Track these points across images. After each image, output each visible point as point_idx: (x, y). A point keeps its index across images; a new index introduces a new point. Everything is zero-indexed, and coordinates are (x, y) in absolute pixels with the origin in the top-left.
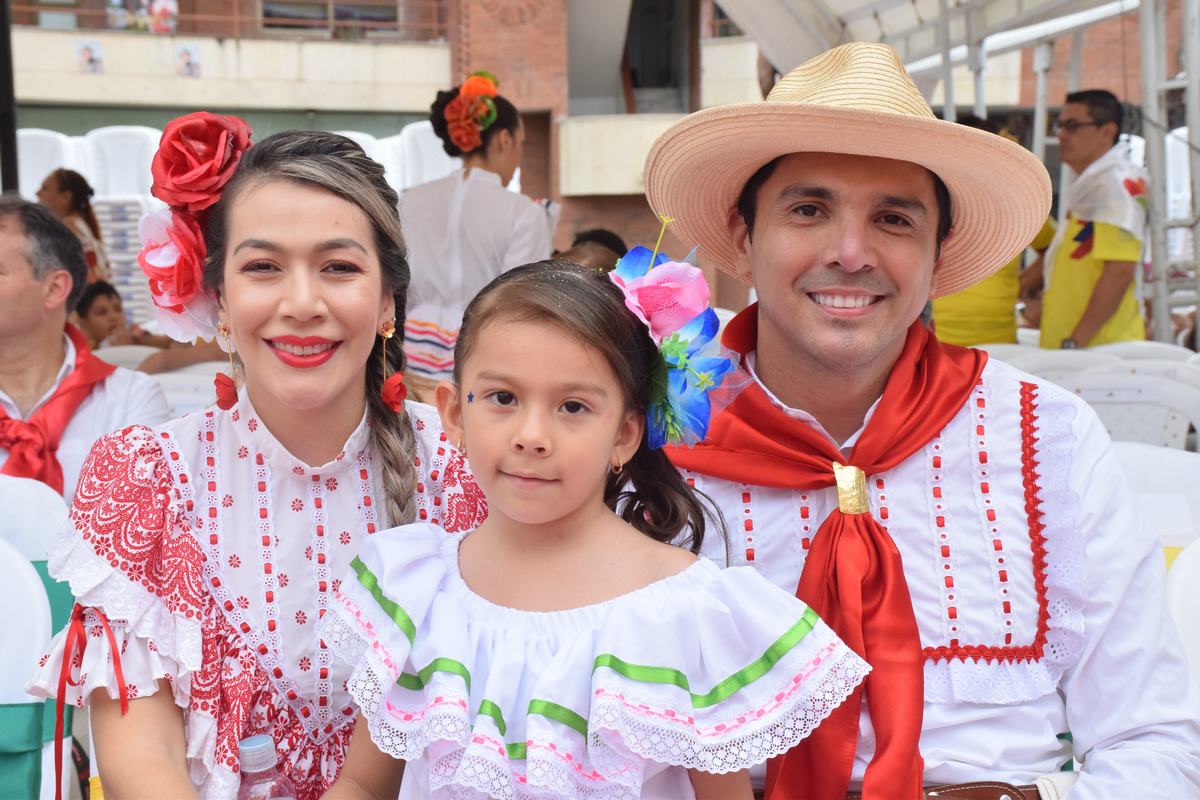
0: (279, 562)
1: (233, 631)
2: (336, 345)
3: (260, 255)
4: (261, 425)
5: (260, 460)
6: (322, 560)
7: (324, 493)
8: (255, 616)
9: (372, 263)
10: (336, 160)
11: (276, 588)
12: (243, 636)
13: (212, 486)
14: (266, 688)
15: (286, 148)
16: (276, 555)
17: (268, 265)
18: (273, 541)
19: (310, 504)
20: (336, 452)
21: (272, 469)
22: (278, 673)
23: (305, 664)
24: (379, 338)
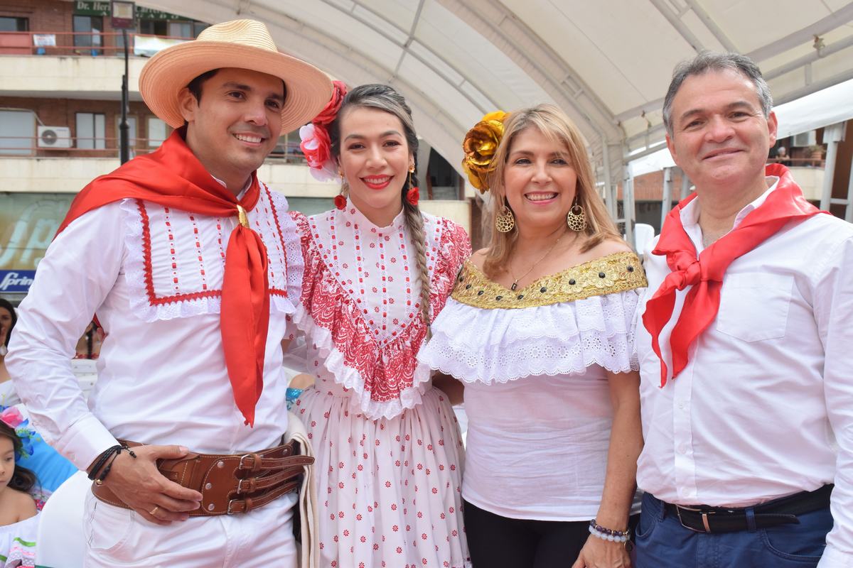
0: (364, 267)
1: (346, 292)
2: (391, 177)
3: (356, 141)
4: (357, 210)
5: (356, 227)
6: (383, 268)
7: (383, 242)
8: (356, 287)
9: (404, 141)
10: (385, 96)
11: (363, 277)
12: (350, 294)
13: (334, 237)
14: (361, 317)
15: (363, 93)
16: (363, 264)
17: (359, 145)
18: (362, 259)
19: (378, 245)
20: (390, 223)
21: (362, 231)
22: (366, 312)
23: (377, 309)
24: (409, 173)
